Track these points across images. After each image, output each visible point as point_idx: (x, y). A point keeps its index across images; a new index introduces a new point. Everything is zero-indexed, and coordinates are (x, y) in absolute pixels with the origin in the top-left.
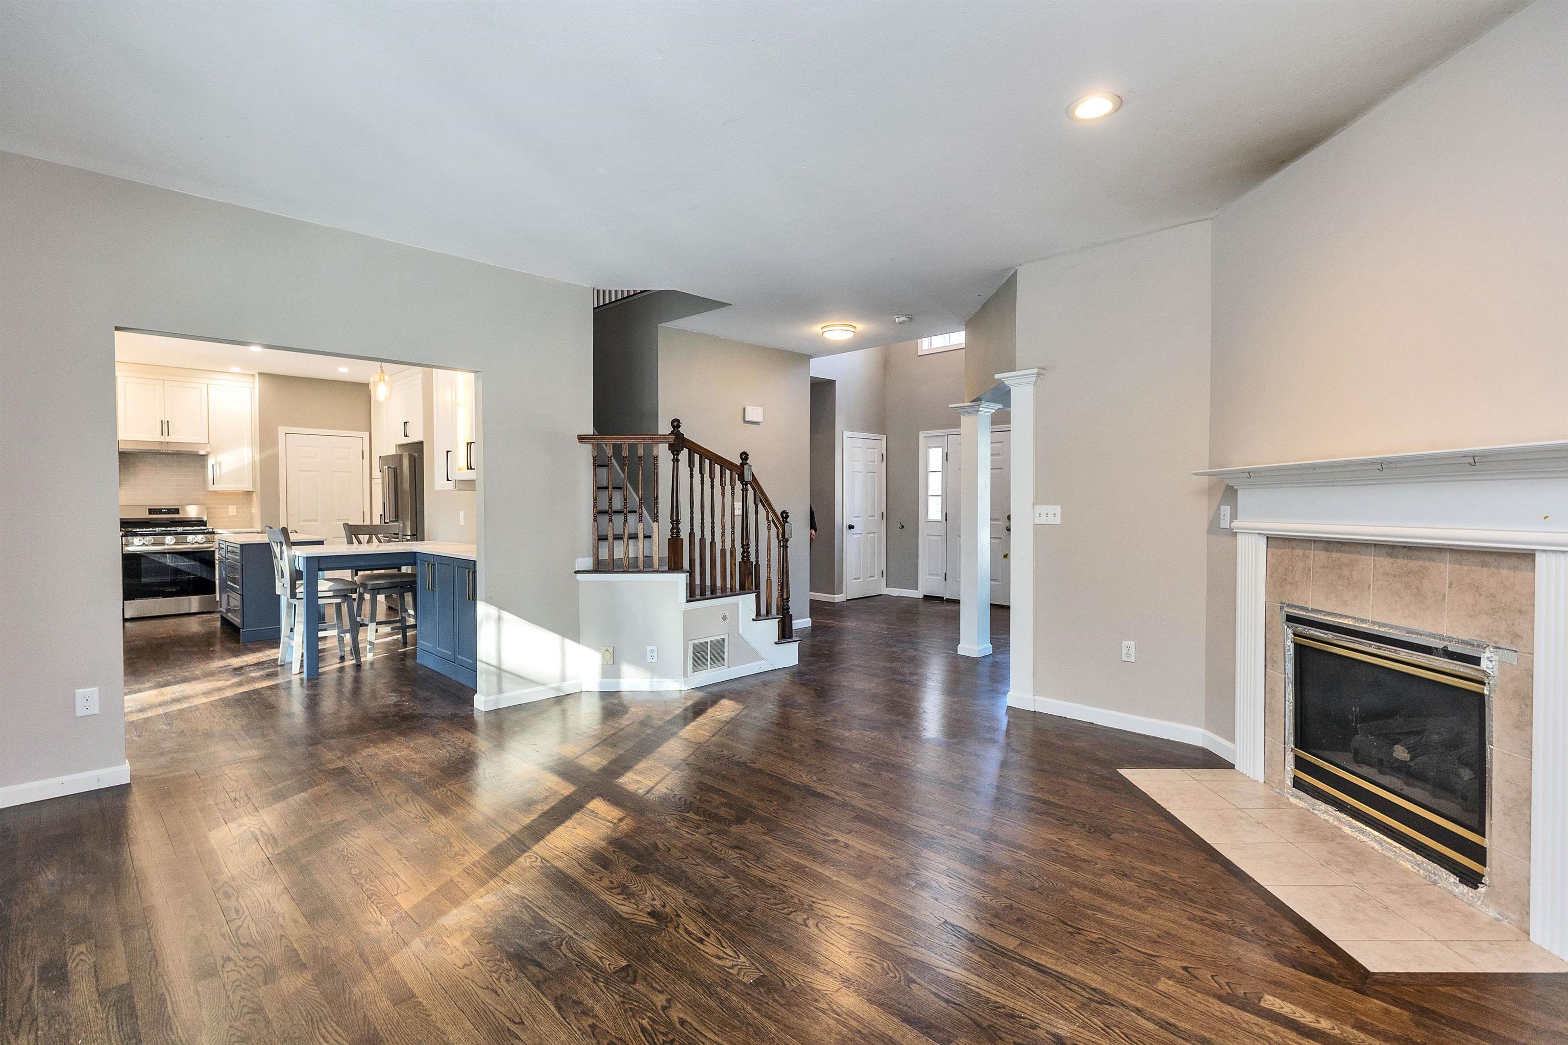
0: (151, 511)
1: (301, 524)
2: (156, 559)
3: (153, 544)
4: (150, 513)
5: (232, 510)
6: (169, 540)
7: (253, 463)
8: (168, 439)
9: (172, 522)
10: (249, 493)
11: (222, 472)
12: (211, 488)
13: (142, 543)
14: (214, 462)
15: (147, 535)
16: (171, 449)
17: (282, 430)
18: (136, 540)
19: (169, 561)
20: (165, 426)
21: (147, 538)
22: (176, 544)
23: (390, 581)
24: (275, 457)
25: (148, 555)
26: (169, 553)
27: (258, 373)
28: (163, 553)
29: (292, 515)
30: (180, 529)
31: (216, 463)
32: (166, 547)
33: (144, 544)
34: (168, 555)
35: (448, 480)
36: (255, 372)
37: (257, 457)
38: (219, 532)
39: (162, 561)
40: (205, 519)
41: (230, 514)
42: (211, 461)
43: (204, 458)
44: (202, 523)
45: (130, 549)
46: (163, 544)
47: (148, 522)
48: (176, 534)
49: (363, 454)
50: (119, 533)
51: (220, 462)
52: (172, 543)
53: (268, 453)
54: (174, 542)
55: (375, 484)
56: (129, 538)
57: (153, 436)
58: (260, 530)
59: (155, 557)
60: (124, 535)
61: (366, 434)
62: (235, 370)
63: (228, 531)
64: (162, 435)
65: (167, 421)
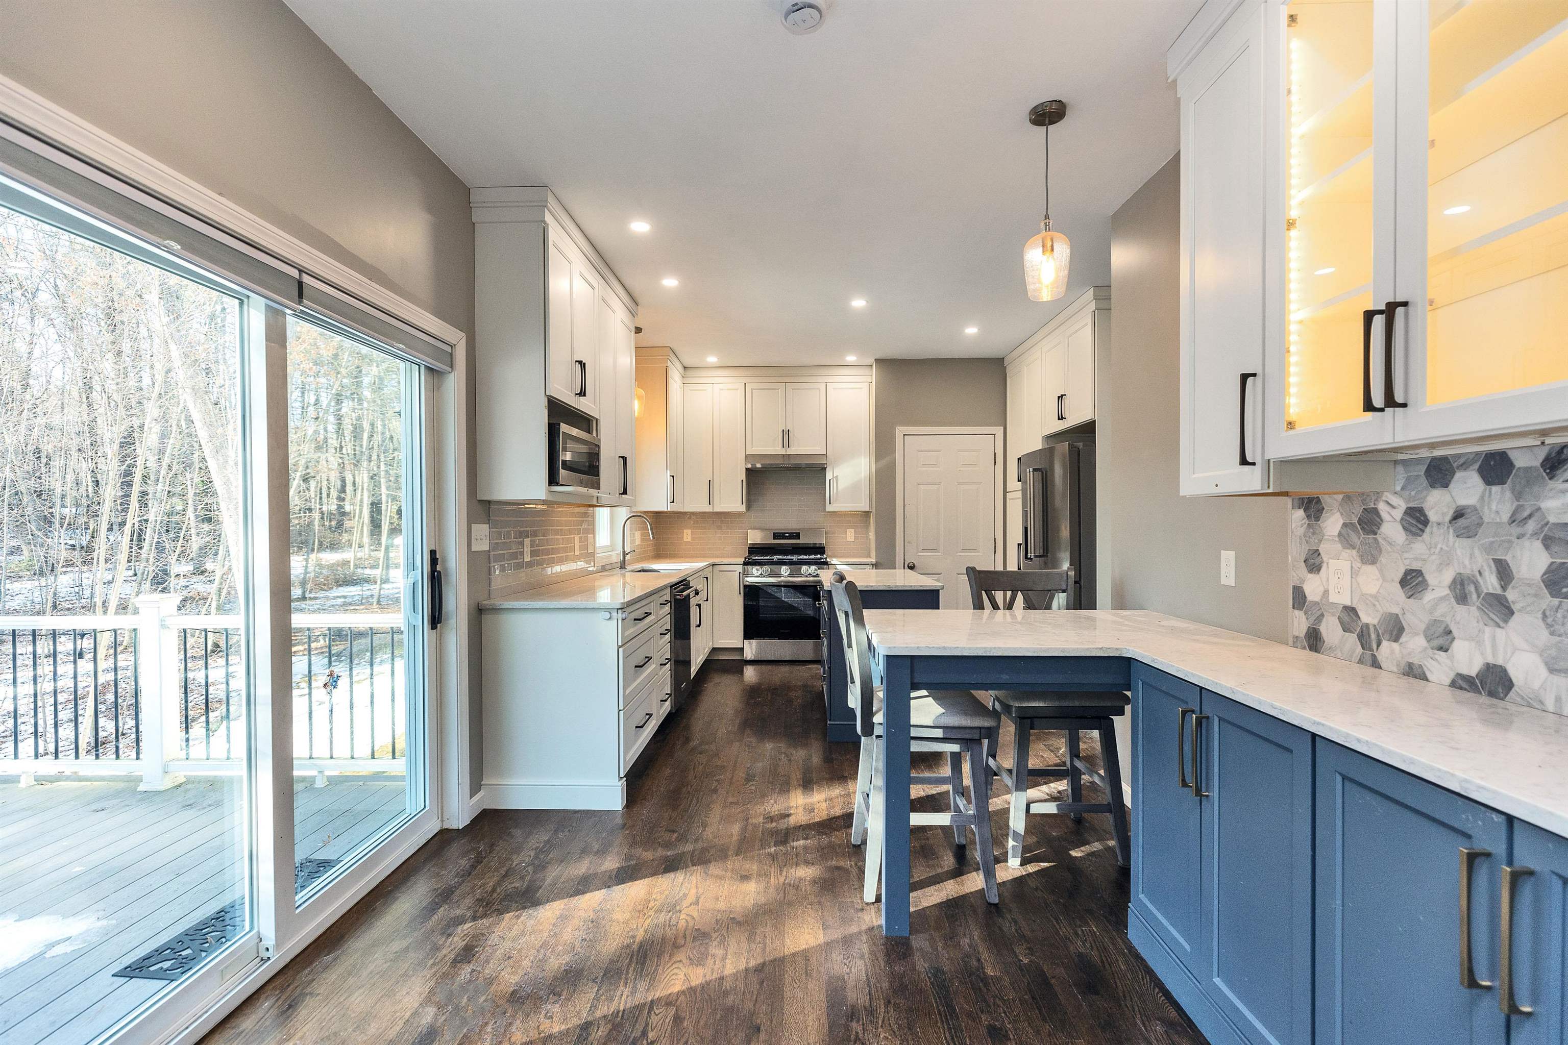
0: (776, 536)
1: (919, 554)
2: (772, 593)
3: (770, 576)
4: (774, 538)
5: (850, 535)
6: (785, 570)
7: (871, 477)
8: (789, 452)
9: (793, 548)
10: (867, 514)
11: (839, 488)
12: (829, 508)
13: (760, 573)
14: (831, 476)
15: (765, 564)
16: (794, 461)
17: (900, 430)
18: (755, 570)
19: (785, 596)
20: (786, 434)
21: (765, 568)
22: (790, 575)
24: (892, 467)
25: (765, 588)
26: (784, 586)
27: (875, 359)
28: (778, 586)
29: (909, 542)
30: (795, 558)
31: (833, 479)
32: (782, 579)
33: (761, 574)
34: (783, 589)
35: (1244, 461)
36: (871, 361)
37: (874, 469)
38: (833, 562)
39: (778, 595)
40: (823, 545)
41: (849, 539)
42: (829, 476)
43: (823, 469)
44: (819, 550)
45: (750, 580)
46: (779, 576)
47: (773, 548)
48: (791, 563)
49: (995, 458)
50: (742, 560)
51: (837, 476)
52: (786, 574)
53: (884, 462)
54: (788, 573)
55: (1010, 499)
56: (750, 567)
57: (776, 449)
58: (874, 560)
59: (772, 591)
60: (745, 564)
61: (999, 430)
62: (851, 358)
63: (841, 562)
64: (784, 447)
65: (789, 430)
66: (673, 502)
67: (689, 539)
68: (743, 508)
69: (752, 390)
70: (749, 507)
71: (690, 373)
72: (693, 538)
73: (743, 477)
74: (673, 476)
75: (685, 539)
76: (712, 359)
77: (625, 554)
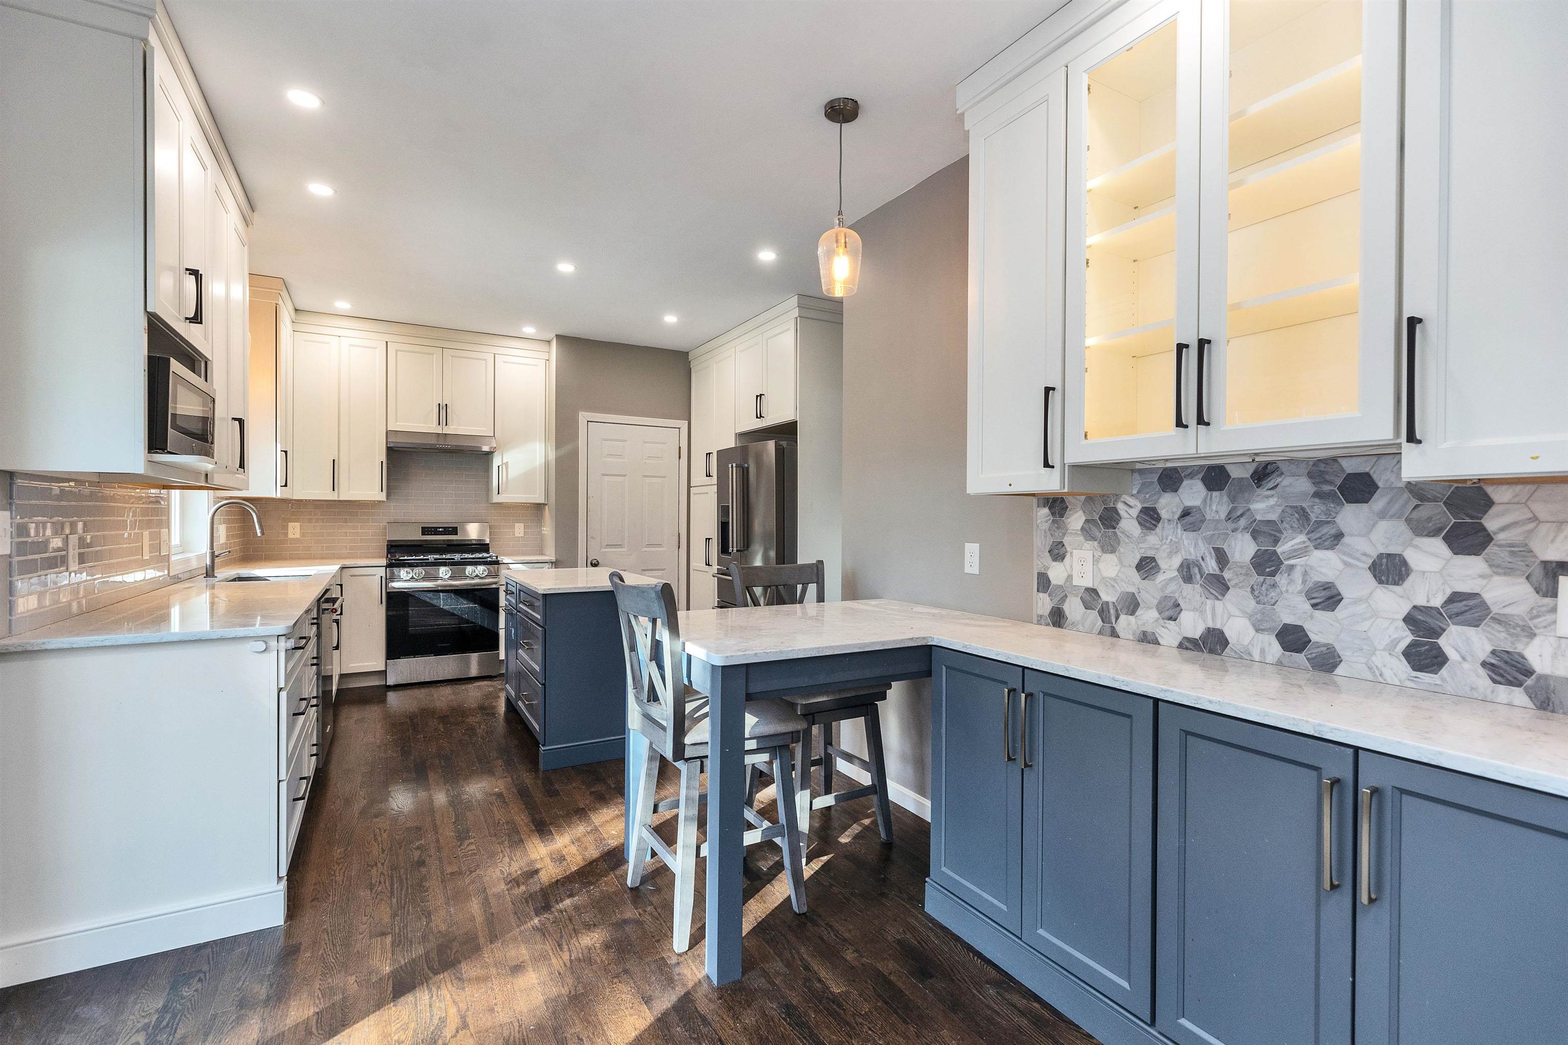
0: (425, 531)
1: (605, 549)
2: (428, 600)
3: (424, 579)
4: (423, 534)
5: (519, 529)
6: (444, 572)
7: (547, 464)
8: (446, 430)
9: (449, 545)
10: (539, 507)
11: (509, 476)
12: (496, 499)
13: (410, 576)
14: (500, 464)
15: (417, 565)
16: (452, 443)
17: (583, 417)
18: (403, 573)
19: (443, 603)
20: (443, 411)
21: (417, 570)
22: (451, 578)
23: (838, 697)
24: (574, 455)
25: (417, 595)
26: (443, 591)
27: (557, 335)
28: (436, 591)
29: (592, 538)
30: (457, 557)
31: (502, 465)
32: (439, 582)
33: (413, 578)
34: (441, 594)
35: (1047, 465)
36: (551, 336)
37: (552, 456)
38: (505, 561)
39: (434, 602)
40: (488, 541)
41: (517, 535)
42: (496, 461)
43: (489, 454)
44: (483, 547)
45: (396, 585)
46: (436, 578)
47: (420, 546)
48: (453, 563)
49: (680, 452)
50: (384, 562)
51: (505, 464)
52: (447, 577)
53: (565, 450)
54: (449, 575)
55: (694, 494)
56: (396, 570)
57: (430, 426)
58: (553, 559)
59: (427, 598)
60: (390, 565)
61: (684, 424)
62: (529, 330)
63: (514, 560)
64: (439, 424)
65: (446, 405)
66: (286, 485)
67: (298, 536)
68: (382, 497)
69: (397, 351)
70: (388, 495)
71: (303, 318)
72: (303, 534)
73: (383, 457)
74: (286, 452)
75: (290, 536)
76: (343, 305)
77: (213, 556)
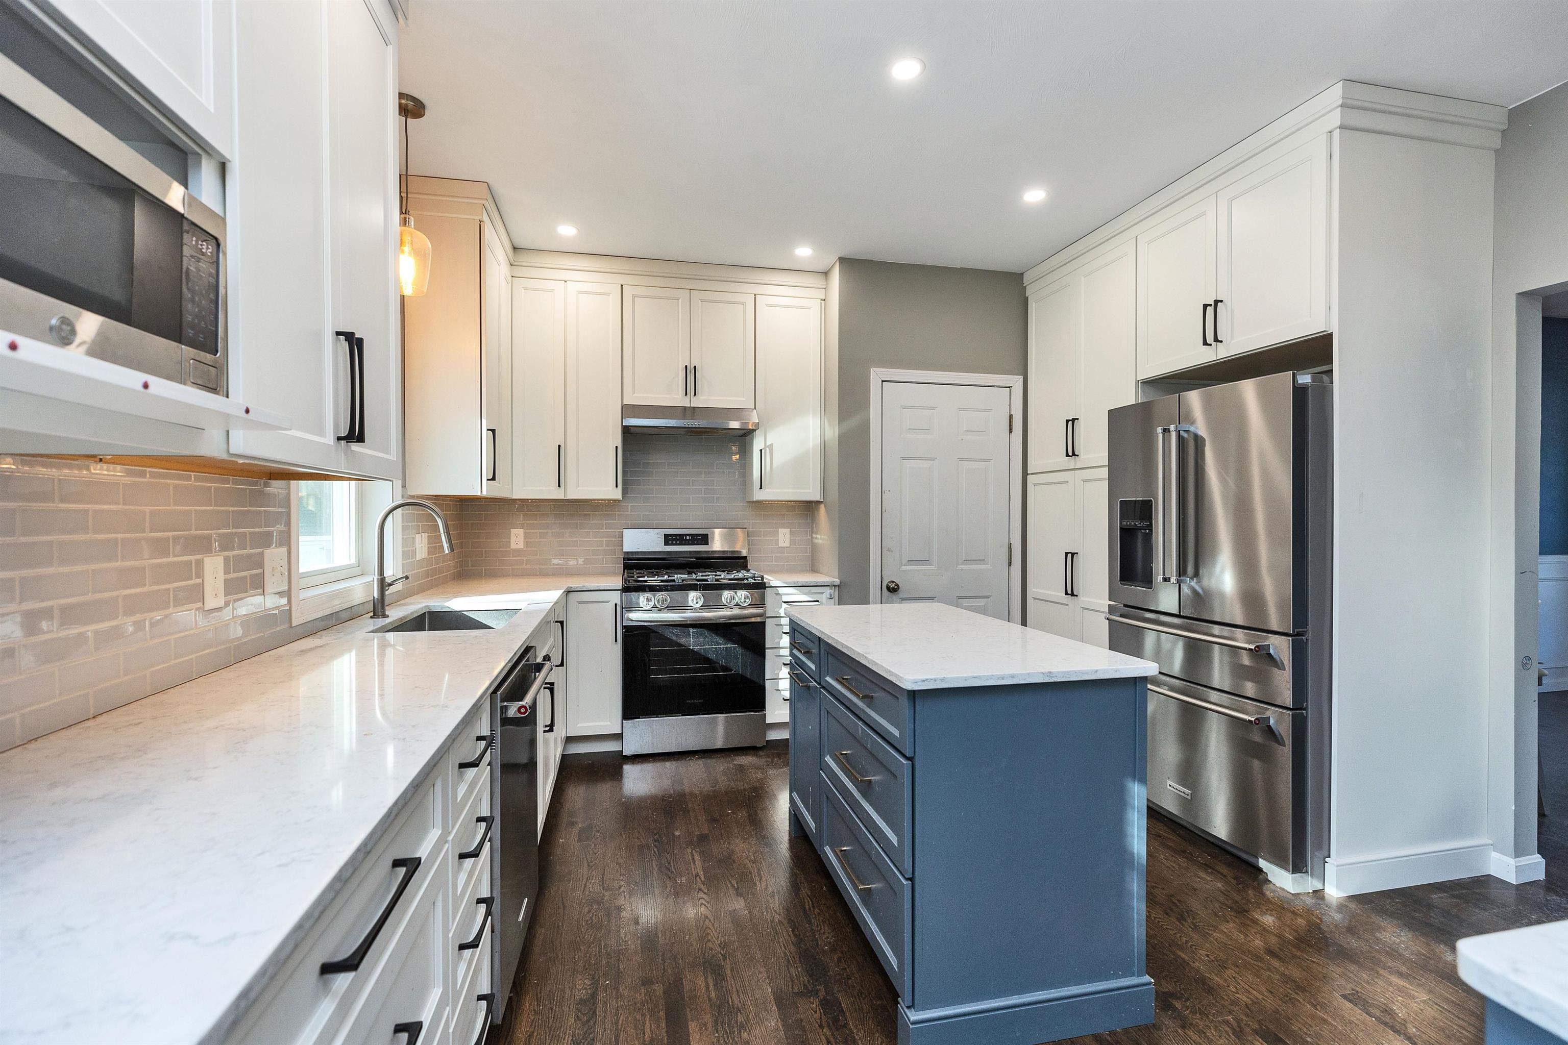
0: (671, 539)
1: (904, 568)
2: (674, 638)
3: (670, 608)
4: (669, 543)
5: (784, 537)
6: (694, 598)
7: (824, 448)
8: (696, 402)
10: (808, 508)
11: (775, 465)
12: (757, 495)
13: (652, 604)
14: (762, 447)
15: (660, 589)
16: (702, 420)
17: (876, 374)
18: (643, 599)
19: (693, 641)
20: (691, 375)
21: (660, 595)
22: (705, 607)
24: (864, 430)
25: (660, 631)
26: (693, 626)
27: (840, 259)
28: (684, 626)
29: (889, 550)
30: (711, 577)
31: (765, 448)
32: (689, 613)
33: (654, 607)
34: (691, 630)
36: (830, 259)
37: (832, 432)
38: (771, 584)
39: (683, 641)
40: (744, 553)
41: (782, 544)
42: (758, 443)
43: (745, 436)
44: (736, 561)
45: (636, 617)
46: (683, 607)
47: (664, 562)
48: (706, 587)
49: (1011, 422)
50: (618, 582)
51: (771, 445)
52: (698, 606)
53: (852, 423)
54: (701, 603)
55: (1035, 485)
56: (633, 595)
57: (676, 398)
58: (837, 581)
59: (672, 634)
60: (626, 589)
61: (1016, 381)
62: (804, 252)
63: (786, 583)
64: (686, 394)
65: (695, 367)
66: (494, 479)
67: (521, 546)
68: (617, 494)
69: (634, 297)
70: (625, 492)
71: (524, 258)
72: (527, 544)
73: (618, 441)
74: (493, 431)
75: (513, 546)
76: (567, 231)
77: (383, 585)
